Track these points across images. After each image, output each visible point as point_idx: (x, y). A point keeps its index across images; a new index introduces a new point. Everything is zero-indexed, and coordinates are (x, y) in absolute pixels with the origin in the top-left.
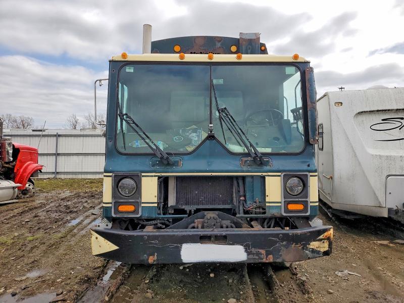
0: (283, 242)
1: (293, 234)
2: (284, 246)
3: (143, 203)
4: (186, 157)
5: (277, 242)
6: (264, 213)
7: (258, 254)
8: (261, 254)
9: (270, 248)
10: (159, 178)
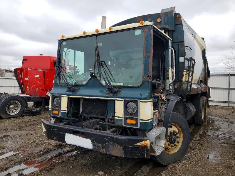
0: (111, 142)
1: (116, 138)
2: (112, 145)
3: (61, 110)
4: (82, 88)
5: (108, 141)
6: (114, 123)
7: (98, 146)
8: (99, 147)
9: (104, 144)
10: (68, 98)
